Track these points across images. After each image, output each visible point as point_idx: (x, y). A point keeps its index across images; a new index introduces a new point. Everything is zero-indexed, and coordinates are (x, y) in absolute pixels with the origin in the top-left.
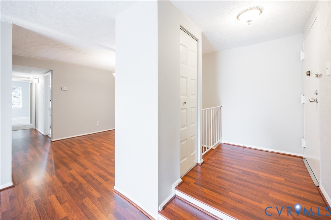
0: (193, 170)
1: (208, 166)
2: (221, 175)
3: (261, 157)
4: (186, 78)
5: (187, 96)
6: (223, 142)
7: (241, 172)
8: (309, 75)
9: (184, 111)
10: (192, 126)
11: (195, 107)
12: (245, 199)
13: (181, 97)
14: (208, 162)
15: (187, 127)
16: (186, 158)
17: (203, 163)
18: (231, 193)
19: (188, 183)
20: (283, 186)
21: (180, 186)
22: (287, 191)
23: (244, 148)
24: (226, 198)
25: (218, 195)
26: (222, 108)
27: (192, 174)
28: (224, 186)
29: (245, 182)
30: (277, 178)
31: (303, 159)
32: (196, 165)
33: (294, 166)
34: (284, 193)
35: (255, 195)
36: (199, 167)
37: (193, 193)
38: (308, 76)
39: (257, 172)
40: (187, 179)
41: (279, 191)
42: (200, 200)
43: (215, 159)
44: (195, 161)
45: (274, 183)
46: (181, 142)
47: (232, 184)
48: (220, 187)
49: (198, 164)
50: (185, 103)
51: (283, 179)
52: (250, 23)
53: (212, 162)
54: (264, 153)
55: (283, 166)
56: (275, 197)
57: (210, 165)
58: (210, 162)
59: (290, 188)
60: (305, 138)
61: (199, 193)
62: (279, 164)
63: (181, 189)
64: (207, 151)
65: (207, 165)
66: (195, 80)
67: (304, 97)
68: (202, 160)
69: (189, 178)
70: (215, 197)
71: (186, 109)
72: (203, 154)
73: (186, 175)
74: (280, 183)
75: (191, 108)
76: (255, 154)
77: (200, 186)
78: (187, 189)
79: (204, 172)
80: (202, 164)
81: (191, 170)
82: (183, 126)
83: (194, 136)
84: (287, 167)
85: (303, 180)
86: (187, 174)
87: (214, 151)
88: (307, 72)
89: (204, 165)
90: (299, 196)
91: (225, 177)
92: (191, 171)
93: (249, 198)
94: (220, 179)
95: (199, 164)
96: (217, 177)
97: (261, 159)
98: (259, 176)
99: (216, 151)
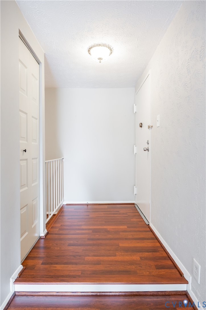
0: (35, 248)
1: (55, 236)
2: (72, 242)
3: (105, 211)
4: (26, 114)
5: (27, 141)
6: (65, 203)
7: (91, 231)
8: (141, 126)
9: (24, 163)
10: (33, 185)
11: (36, 158)
12: (101, 258)
13: (21, 142)
14: (54, 231)
15: (27, 187)
16: (27, 233)
17: (48, 234)
18: (87, 257)
19: (33, 268)
20: (128, 233)
21: (21, 276)
22: (130, 237)
23: (88, 206)
24: (83, 265)
25: (74, 266)
26: (64, 160)
27: (36, 253)
28: (78, 252)
29: (98, 241)
30: (122, 227)
31: (135, 205)
32: (39, 240)
33: (130, 212)
34: (130, 239)
35: (109, 251)
36: (42, 241)
37: (43, 277)
38: (141, 128)
39: (105, 227)
40: (30, 263)
41: (126, 239)
42: (54, 282)
43: (61, 226)
44: (37, 235)
45: (120, 233)
46: (21, 209)
47: (86, 247)
48: (74, 256)
49: (40, 238)
50: (25, 151)
51: (126, 227)
52: (101, 61)
53: (58, 229)
54: (106, 206)
55: (123, 215)
56: (124, 245)
57: (56, 234)
58: (56, 230)
59: (132, 233)
60: (136, 186)
61: (51, 274)
62: (120, 214)
63: (24, 279)
64: (50, 217)
65: (53, 236)
66: (36, 119)
67: (136, 147)
68: (46, 231)
69: (32, 261)
70: (72, 270)
71: (26, 160)
72: (46, 222)
73: (27, 257)
74: (125, 231)
75: (33, 159)
76: (99, 209)
77: (49, 264)
78: (33, 276)
79: (51, 245)
80: (46, 236)
81: (32, 249)
82: (22, 186)
83: (35, 199)
84: (127, 215)
85: (139, 223)
86: (28, 255)
87: (57, 216)
88: (140, 124)
89: (49, 236)
90: (139, 237)
91: (77, 242)
92: (34, 250)
93: (104, 256)
94: (72, 247)
95: (42, 237)
96: (68, 246)
97: (105, 213)
98: (108, 230)
99: (60, 216)
